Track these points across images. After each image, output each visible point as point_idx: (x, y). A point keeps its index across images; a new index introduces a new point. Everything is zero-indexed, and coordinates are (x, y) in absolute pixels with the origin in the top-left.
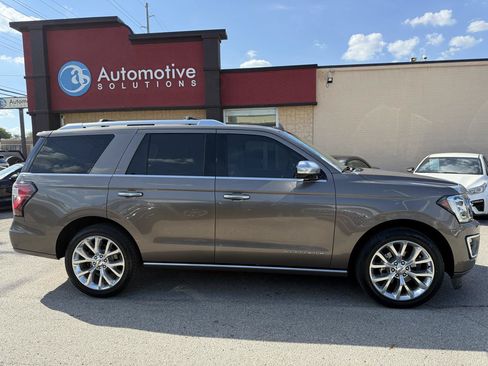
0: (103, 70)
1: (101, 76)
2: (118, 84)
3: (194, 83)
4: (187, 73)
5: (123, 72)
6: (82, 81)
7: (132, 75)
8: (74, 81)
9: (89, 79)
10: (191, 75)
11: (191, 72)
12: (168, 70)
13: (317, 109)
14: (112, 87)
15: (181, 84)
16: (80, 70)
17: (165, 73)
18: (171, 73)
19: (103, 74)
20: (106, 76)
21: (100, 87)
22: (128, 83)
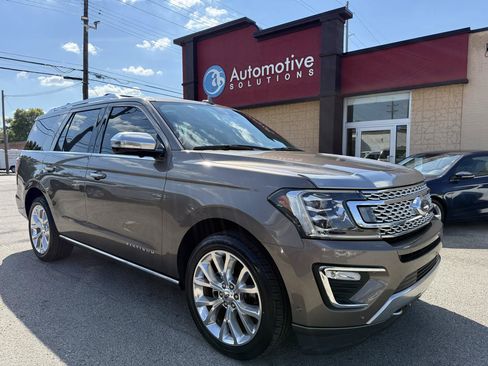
0: (235, 71)
1: (233, 77)
2: (245, 82)
3: (311, 73)
4: (306, 62)
5: (250, 70)
6: (219, 83)
7: (257, 72)
8: (214, 84)
9: (223, 80)
10: (308, 64)
11: (309, 61)
12: (287, 62)
13: (467, 89)
14: (241, 86)
15: (299, 75)
16: (218, 73)
17: (285, 65)
18: (290, 64)
19: (235, 75)
20: (237, 76)
21: (232, 87)
22: (253, 80)
